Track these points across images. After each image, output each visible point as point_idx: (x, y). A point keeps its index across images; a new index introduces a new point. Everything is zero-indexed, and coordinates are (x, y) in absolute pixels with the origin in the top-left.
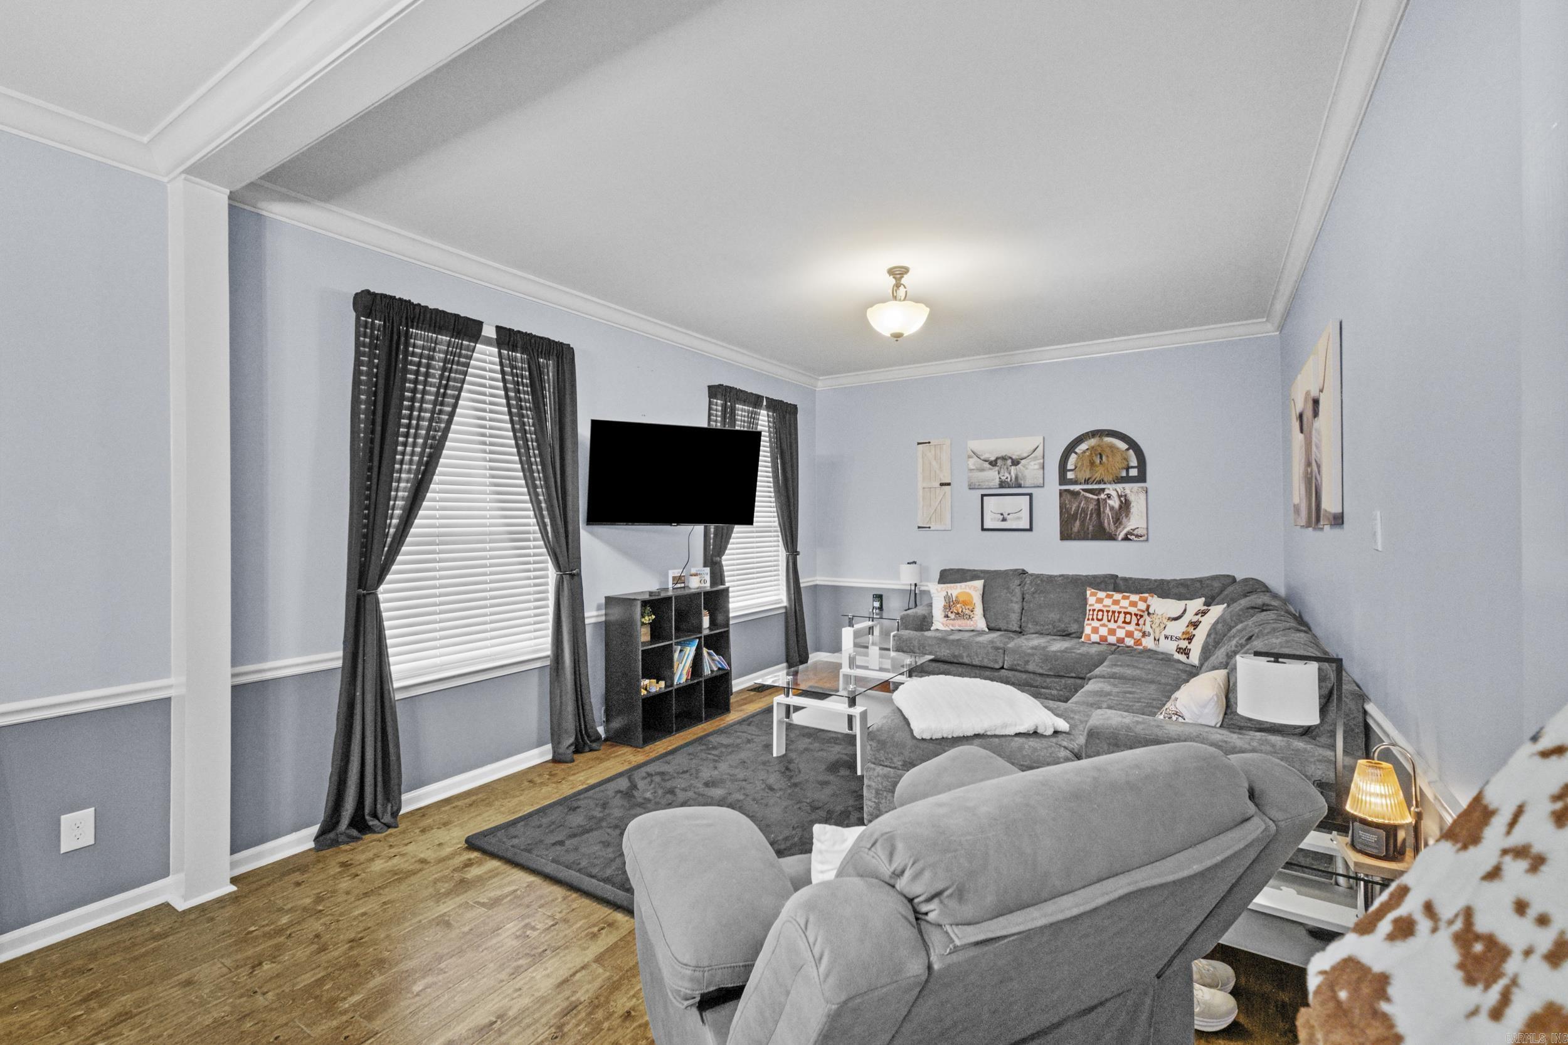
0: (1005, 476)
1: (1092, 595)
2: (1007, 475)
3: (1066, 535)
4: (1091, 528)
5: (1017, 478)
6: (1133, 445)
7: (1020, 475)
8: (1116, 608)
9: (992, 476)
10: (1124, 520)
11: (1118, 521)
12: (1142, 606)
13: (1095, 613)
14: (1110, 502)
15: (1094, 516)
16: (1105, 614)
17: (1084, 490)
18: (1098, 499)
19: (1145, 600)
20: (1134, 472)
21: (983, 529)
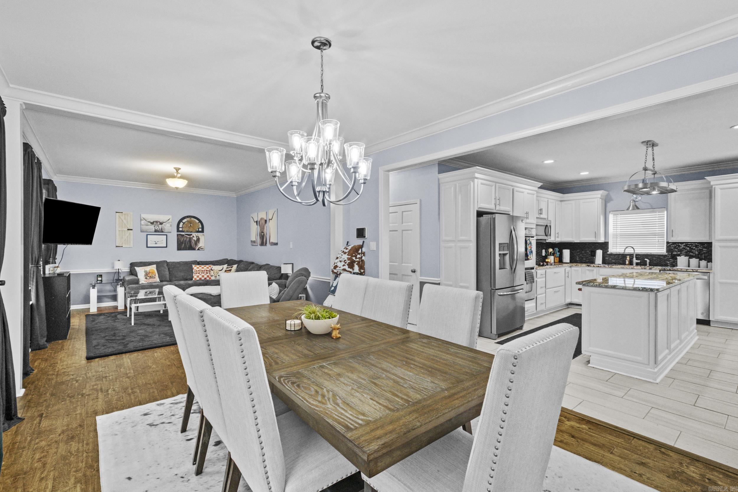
0: (157, 228)
1: (195, 266)
2: (158, 228)
3: (179, 248)
4: (187, 246)
5: (162, 229)
6: (200, 221)
7: (163, 228)
8: (203, 269)
9: (152, 228)
10: (198, 244)
11: (196, 244)
12: (210, 268)
13: (197, 271)
14: (194, 238)
15: (189, 242)
16: (200, 271)
17: (186, 234)
18: (190, 237)
19: (210, 266)
20: (200, 230)
21: (147, 247)
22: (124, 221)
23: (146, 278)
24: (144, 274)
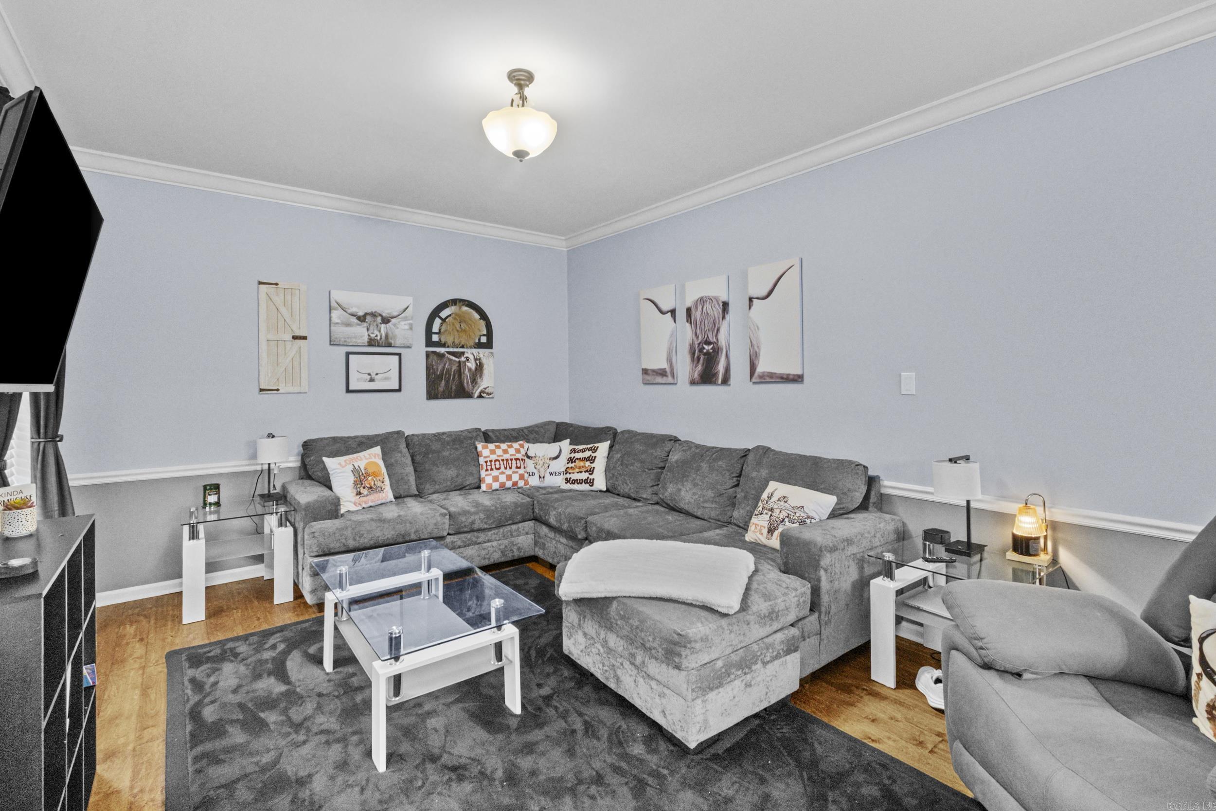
0: (375, 334)
1: (485, 447)
2: (376, 332)
3: (432, 394)
4: (454, 388)
5: (387, 336)
6: (484, 316)
7: (390, 333)
8: (506, 456)
9: (360, 333)
10: (479, 380)
11: (474, 381)
13: (493, 463)
14: (468, 364)
15: (456, 376)
16: (501, 462)
17: (449, 353)
18: (459, 362)
19: (522, 446)
20: (484, 340)
21: (348, 391)
22: (283, 310)
23: (359, 493)
24: (351, 479)
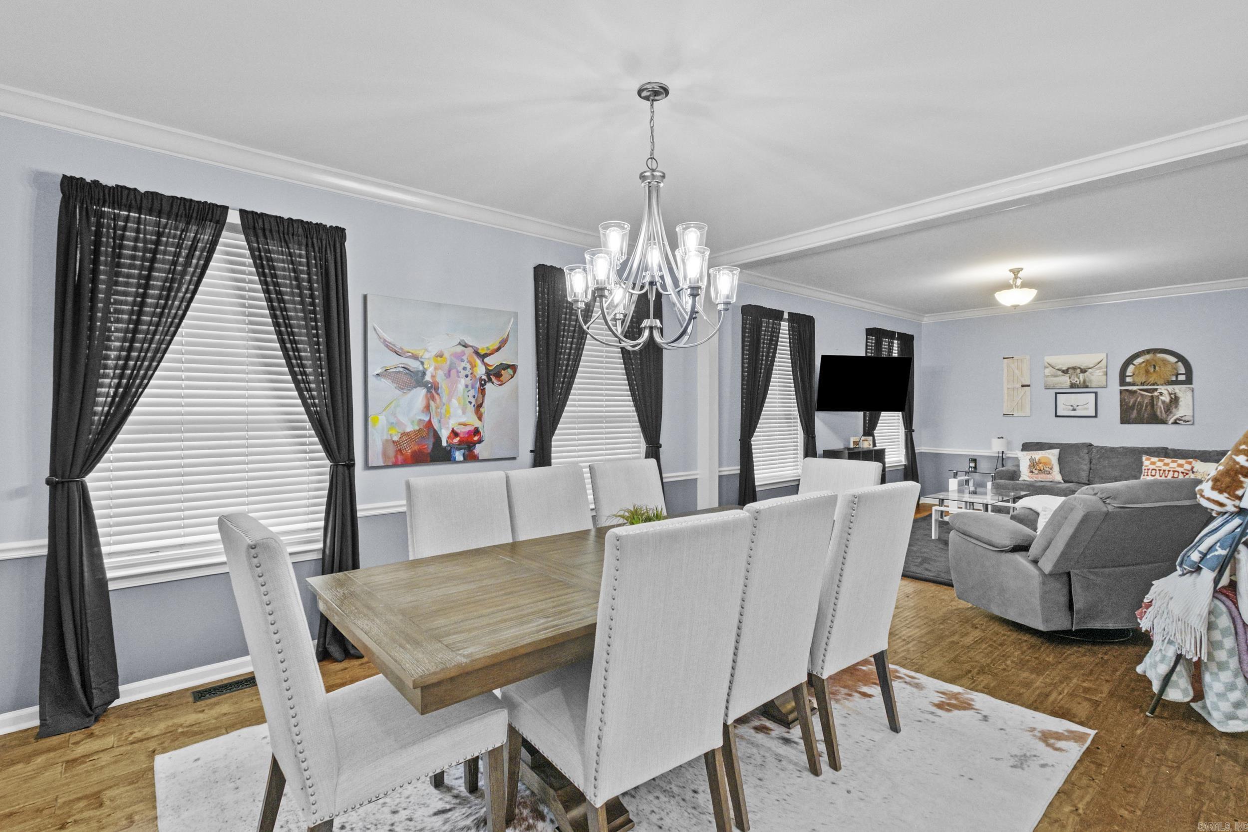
0: (1075, 380)
1: (1147, 459)
2: (1076, 379)
3: (1125, 420)
4: (1146, 416)
5: (1084, 381)
6: (1181, 358)
7: (1087, 379)
8: (1167, 468)
9: (1065, 380)
10: (1174, 410)
11: (1168, 409)
12: (1188, 467)
13: (1150, 471)
14: (1161, 398)
15: (1149, 407)
16: (1158, 472)
17: (1141, 390)
18: (1152, 396)
19: (1190, 463)
20: (1182, 378)
21: (1056, 416)
22: (1017, 371)
23: (1032, 472)
24: (1029, 463)
